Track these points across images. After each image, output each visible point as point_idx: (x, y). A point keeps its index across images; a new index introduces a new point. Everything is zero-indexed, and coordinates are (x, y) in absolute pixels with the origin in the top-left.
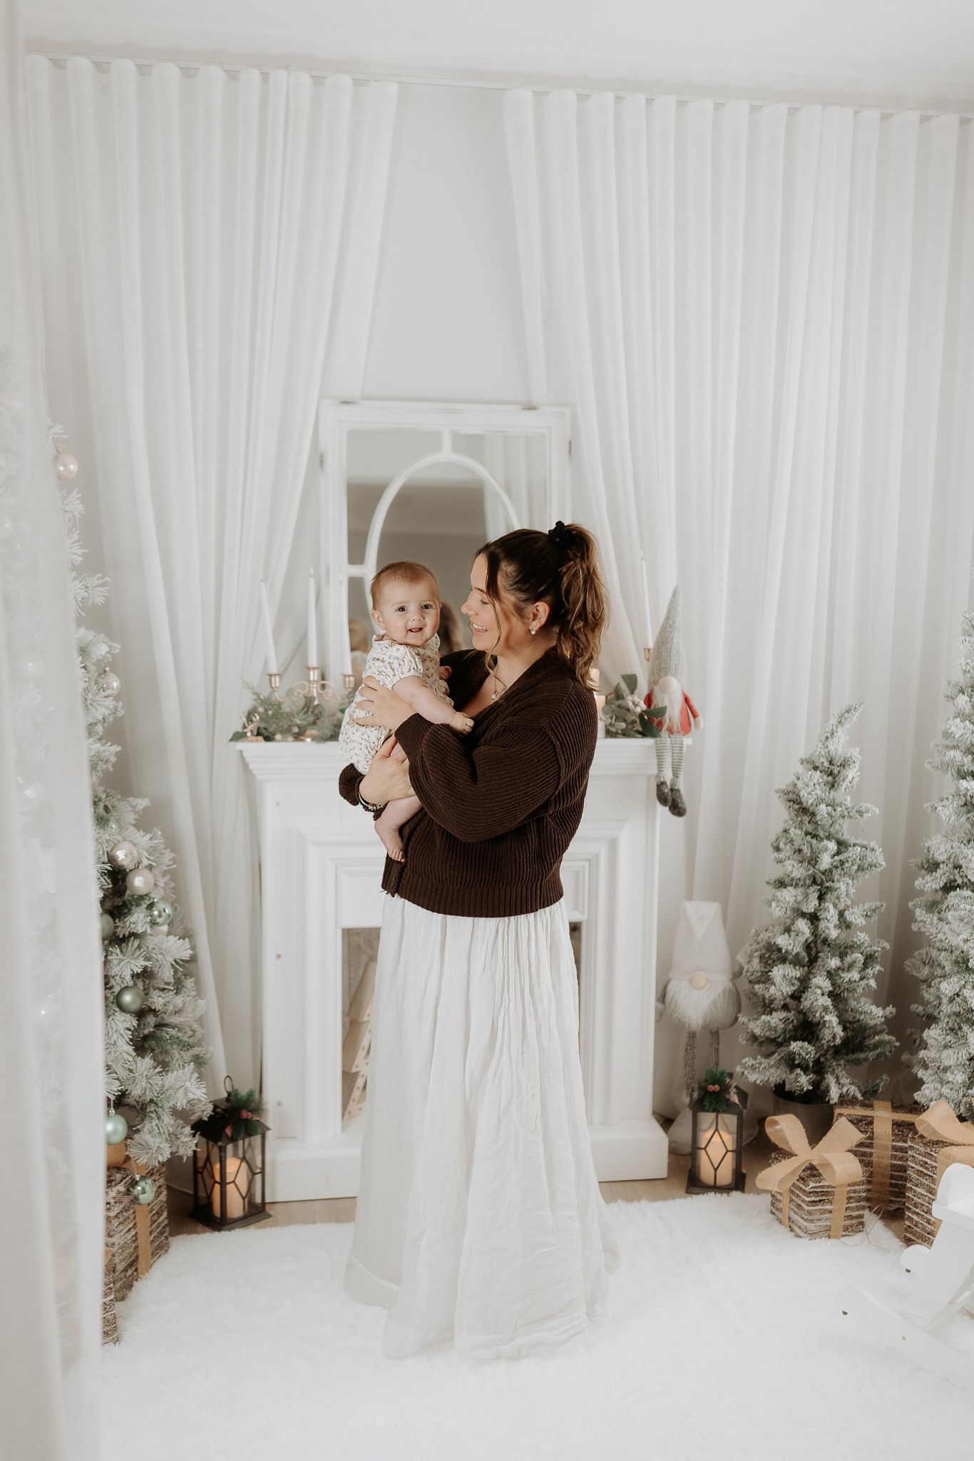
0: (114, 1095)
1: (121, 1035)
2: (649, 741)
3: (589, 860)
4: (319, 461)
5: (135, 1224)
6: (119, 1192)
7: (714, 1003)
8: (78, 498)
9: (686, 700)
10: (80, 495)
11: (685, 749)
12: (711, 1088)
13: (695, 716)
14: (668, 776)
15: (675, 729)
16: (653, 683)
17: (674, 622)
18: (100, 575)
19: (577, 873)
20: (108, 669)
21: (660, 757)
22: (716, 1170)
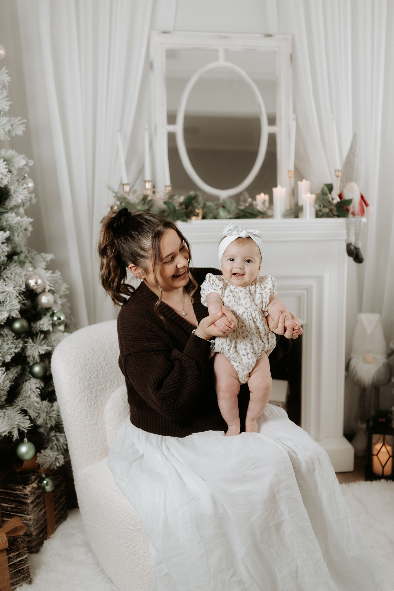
0: (27, 429)
1: (34, 392)
2: (342, 220)
3: (307, 290)
4: (150, 65)
5: (45, 506)
6: (33, 488)
7: (378, 371)
8: (7, 73)
9: (362, 197)
10: (8, 71)
11: (362, 225)
12: (381, 420)
13: (367, 205)
14: (353, 240)
15: (356, 212)
16: (343, 186)
17: (355, 151)
18: (20, 118)
19: (299, 298)
20: (26, 175)
21: (348, 228)
22: (383, 467)
